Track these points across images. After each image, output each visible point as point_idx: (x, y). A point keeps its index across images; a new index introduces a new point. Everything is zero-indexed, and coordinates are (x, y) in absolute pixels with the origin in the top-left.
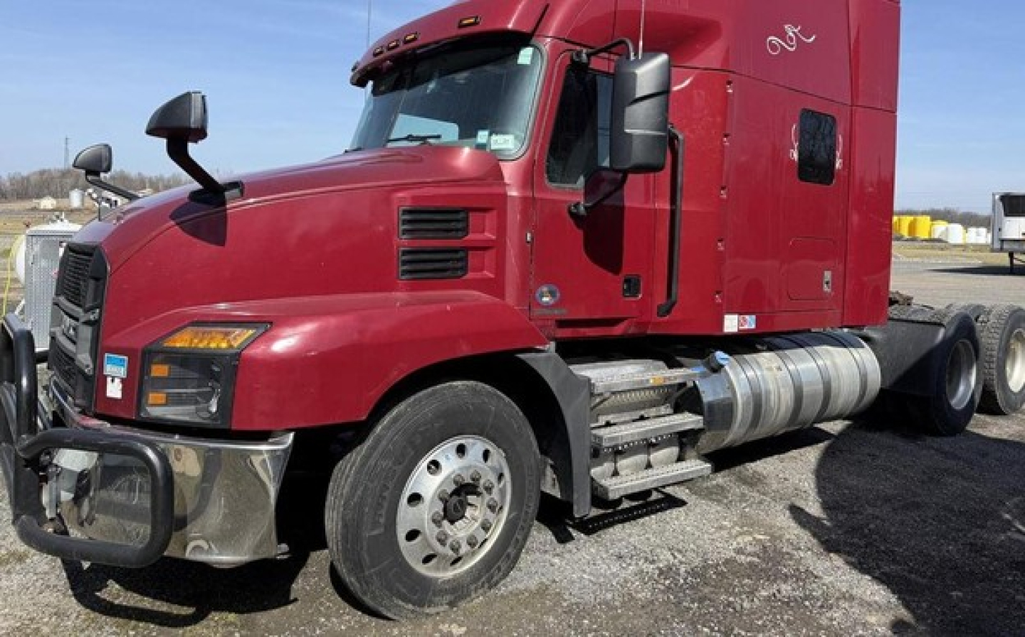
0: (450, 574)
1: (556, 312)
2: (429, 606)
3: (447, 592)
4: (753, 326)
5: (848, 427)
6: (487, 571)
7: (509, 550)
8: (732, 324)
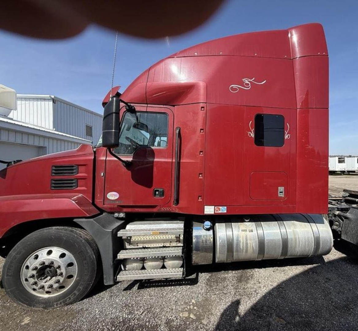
0: (46, 296)
1: (117, 202)
2: (34, 307)
3: (43, 303)
4: (225, 212)
5: (341, 259)
6: (63, 299)
7: (75, 292)
8: (209, 210)
